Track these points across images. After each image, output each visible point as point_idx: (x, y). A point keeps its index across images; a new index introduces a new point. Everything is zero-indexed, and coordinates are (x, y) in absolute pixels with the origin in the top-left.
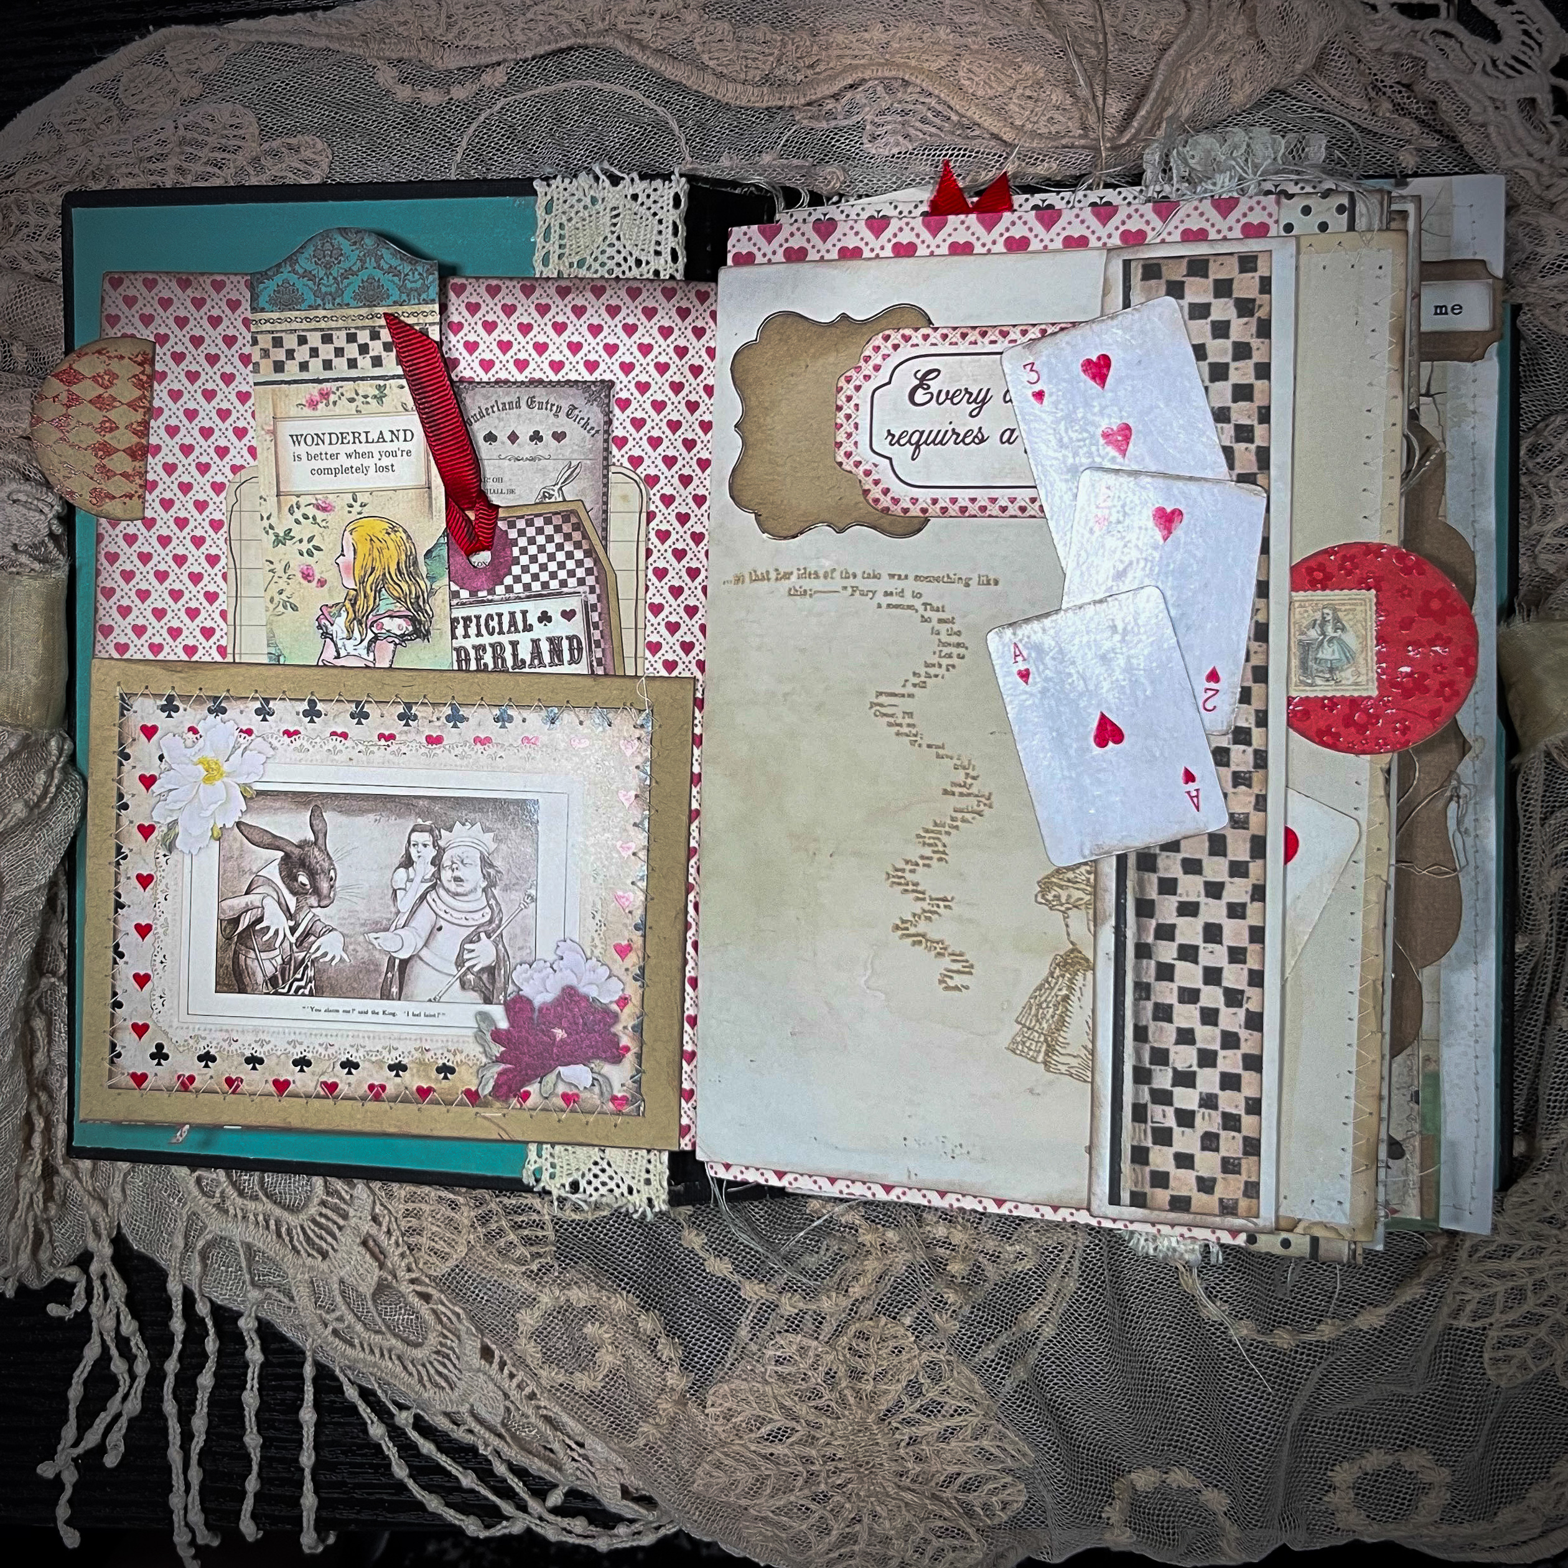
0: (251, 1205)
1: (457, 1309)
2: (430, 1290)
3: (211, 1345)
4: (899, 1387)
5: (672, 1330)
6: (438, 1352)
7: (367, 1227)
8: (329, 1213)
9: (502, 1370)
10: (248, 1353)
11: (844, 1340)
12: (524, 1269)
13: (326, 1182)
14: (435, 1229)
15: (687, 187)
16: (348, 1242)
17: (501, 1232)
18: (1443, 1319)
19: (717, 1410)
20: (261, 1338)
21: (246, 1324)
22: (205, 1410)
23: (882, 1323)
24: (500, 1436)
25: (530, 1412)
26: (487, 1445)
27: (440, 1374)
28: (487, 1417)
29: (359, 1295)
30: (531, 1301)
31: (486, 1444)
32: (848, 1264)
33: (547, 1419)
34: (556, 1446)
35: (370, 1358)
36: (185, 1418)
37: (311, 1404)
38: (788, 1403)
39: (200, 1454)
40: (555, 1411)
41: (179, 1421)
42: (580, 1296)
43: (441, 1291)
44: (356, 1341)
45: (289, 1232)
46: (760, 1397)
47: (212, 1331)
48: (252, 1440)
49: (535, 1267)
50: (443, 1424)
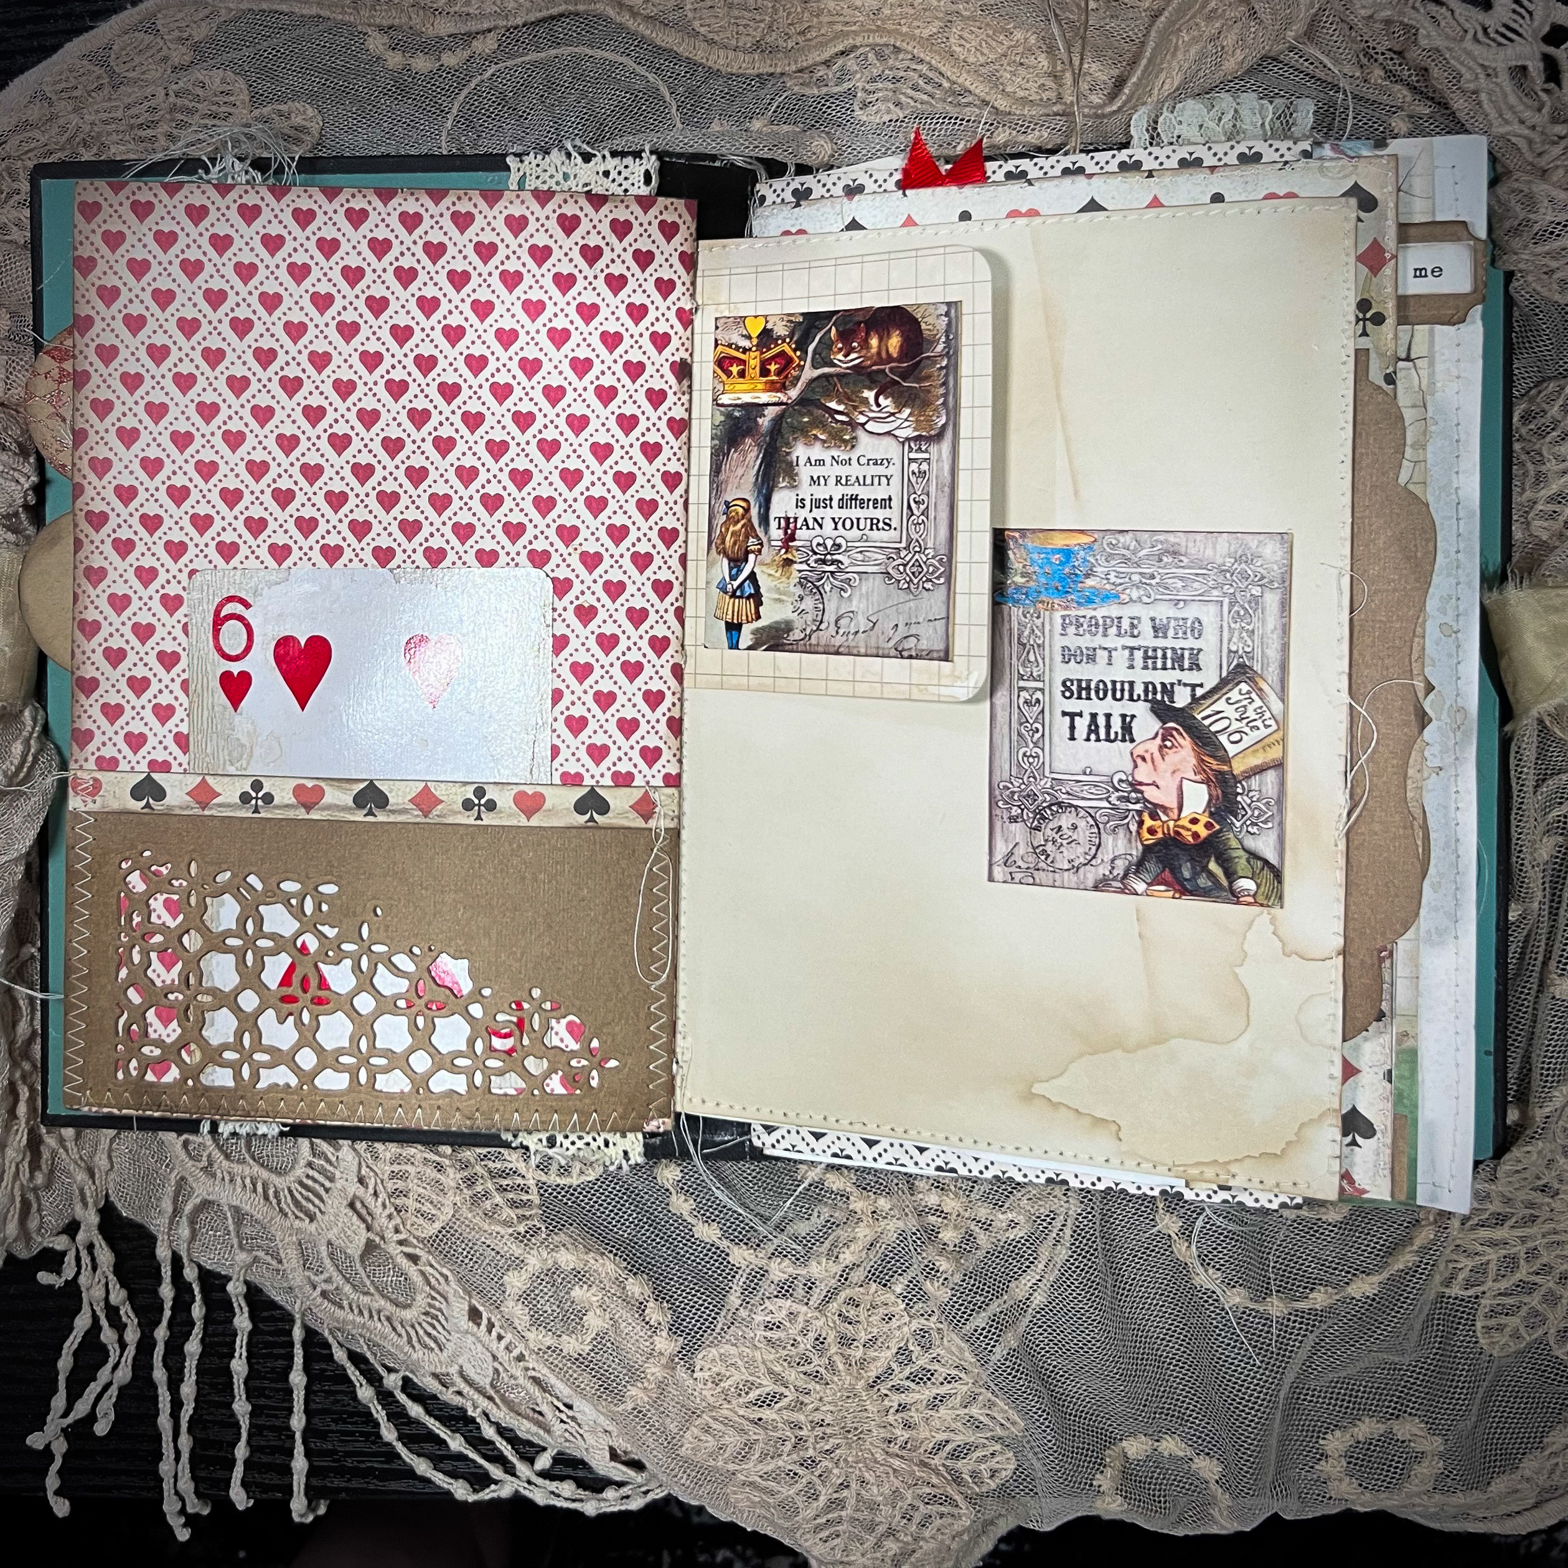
0: (237, 1168)
1: (445, 1271)
2: (418, 1252)
3: (197, 1311)
4: (889, 1354)
5: (659, 1296)
6: (426, 1314)
7: (354, 1188)
8: (316, 1175)
9: (490, 1332)
10: (237, 1321)
11: (834, 1306)
12: (510, 1231)
13: (312, 1144)
14: (421, 1190)
15: (657, 164)
16: (335, 1204)
17: (486, 1195)
18: (1436, 1286)
19: (706, 1375)
20: (249, 1305)
21: (235, 1289)
22: (194, 1378)
23: (872, 1291)
24: (490, 1398)
25: (518, 1373)
26: (475, 1407)
27: (429, 1335)
28: (477, 1378)
29: (347, 1256)
30: (519, 1264)
31: (475, 1405)
32: (839, 1232)
33: (536, 1381)
34: (544, 1408)
35: (358, 1319)
36: (174, 1384)
37: (300, 1367)
38: (778, 1369)
39: (190, 1422)
40: (543, 1372)
41: (169, 1389)
42: (567, 1259)
43: (429, 1252)
44: (345, 1303)
45: (276, 1194)
46: (750, 1363)
47: (198, 1297)
48: (241, 1407)
49: (522, 1229)
50: (433, 1386)
